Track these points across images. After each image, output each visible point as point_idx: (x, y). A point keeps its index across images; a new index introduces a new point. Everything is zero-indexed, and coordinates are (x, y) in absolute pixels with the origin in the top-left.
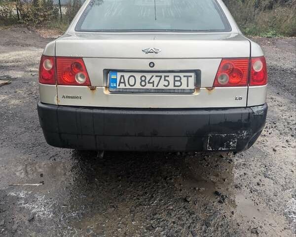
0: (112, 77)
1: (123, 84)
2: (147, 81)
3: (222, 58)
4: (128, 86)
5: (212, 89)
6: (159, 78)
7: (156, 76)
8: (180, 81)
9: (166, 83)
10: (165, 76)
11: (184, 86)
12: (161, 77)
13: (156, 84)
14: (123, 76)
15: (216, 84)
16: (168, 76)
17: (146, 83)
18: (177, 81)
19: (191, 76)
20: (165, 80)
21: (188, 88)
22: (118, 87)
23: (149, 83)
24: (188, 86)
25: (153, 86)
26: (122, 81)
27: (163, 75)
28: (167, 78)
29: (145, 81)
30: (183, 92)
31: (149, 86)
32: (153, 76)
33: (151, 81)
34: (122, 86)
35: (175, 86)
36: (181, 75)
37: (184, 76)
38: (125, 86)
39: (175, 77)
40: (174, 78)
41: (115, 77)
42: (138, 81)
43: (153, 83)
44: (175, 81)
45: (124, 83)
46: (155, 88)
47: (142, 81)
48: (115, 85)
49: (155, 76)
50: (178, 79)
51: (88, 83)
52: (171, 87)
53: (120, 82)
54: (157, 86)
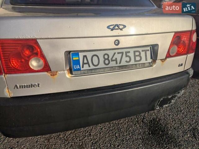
0: (74, 59)
1: (87, 65)
2: (110, 59)
3: (174, 32)
4: (92, 67)
6: (121, 55)
7: (118, 53)
8: (140, 55)
9: (128, 59)
10: (126, 53)
11: (143, 61)
12: (122, 53)
16: (129, 52)
17: (109, 61)
18: (137, 56)
19: (148, 50)
20: (127, 56)
21: (146, 62)
22: (82, 69)
23: (112, 61)
24: (146, 60)
25: (117, 63)
26: (85, 61)
27: (124, 51)
28: (128, 54)
29: (108, 59)
30: (143, 66)
31: (113, 64)
32: (115, 53)
33: (114, 59)
34: (86, 67)
35: (135, 61)
36: (140, 49)
38: (89, 66)
39: (135, 52)
40: (134, 54)
41: (77, 58)
42: (102, 59)
43: (116, 60)
44: (135, 56)
45: (88, 63)
46: (118, 65)
47: (105, 59)
48: (78, 67)
49: (117, 53)
50: (137, 54)
52: (132, 62)
53: (84, 63)
54: (120, 63)
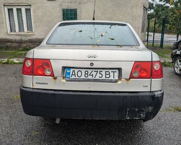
0: (67, 71)
1: (74, 76)
2: (89, 74)
3: (135, 61)
4: (77, 77)
5: (129, 80)
6: (96, 72)
7: (95, 71)
8: (109, 74)
9: (101, 76)
10: (100, 72)
11: (112, 78)
12: (97, 72)
13: (94, 76)
14: (74, 71)
15: (131, 77)
16: (102, 71)
17: (88, 75)
19: (116, 72)
21: (114, 79)
22: (71, 77)
23: (90, 75)
24: (114, 78)
25: (93, 77)
26: (74, 74)
27: (99, 70)
28: (101, 73)
29: (87, 74)
30: (111, 81)
31: (90, 77)
33: (91, 74)
34: (73, 77)
35: (106, 77)
36: (110, 71)
37: (112, 72)
39: (106, 72)
41: (69, 72)
42: (84, 74)
43: (92, 75)
44: (106, 74)
45: (75, 75)
46: (94, 78)
47: (86, 74)
48: (69, 76)
49: (93, 71)
50: (108, 73)
51: (52, 75)
52: (104, 78)
53: (72, 75)
54: (95, 77)
